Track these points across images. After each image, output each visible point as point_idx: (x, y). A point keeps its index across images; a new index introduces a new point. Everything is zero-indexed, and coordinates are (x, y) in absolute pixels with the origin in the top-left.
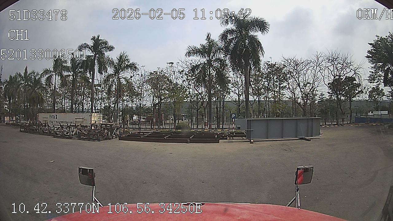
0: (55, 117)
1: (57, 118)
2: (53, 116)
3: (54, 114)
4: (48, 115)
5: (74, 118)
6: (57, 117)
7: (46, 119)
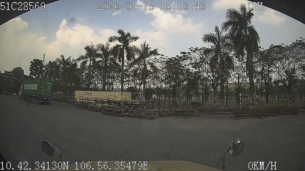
1: (91, 95)
2: (88, 93)
3: (89, 92)
4: (83, 92)
5: (106, 95)
7: (81, 95)
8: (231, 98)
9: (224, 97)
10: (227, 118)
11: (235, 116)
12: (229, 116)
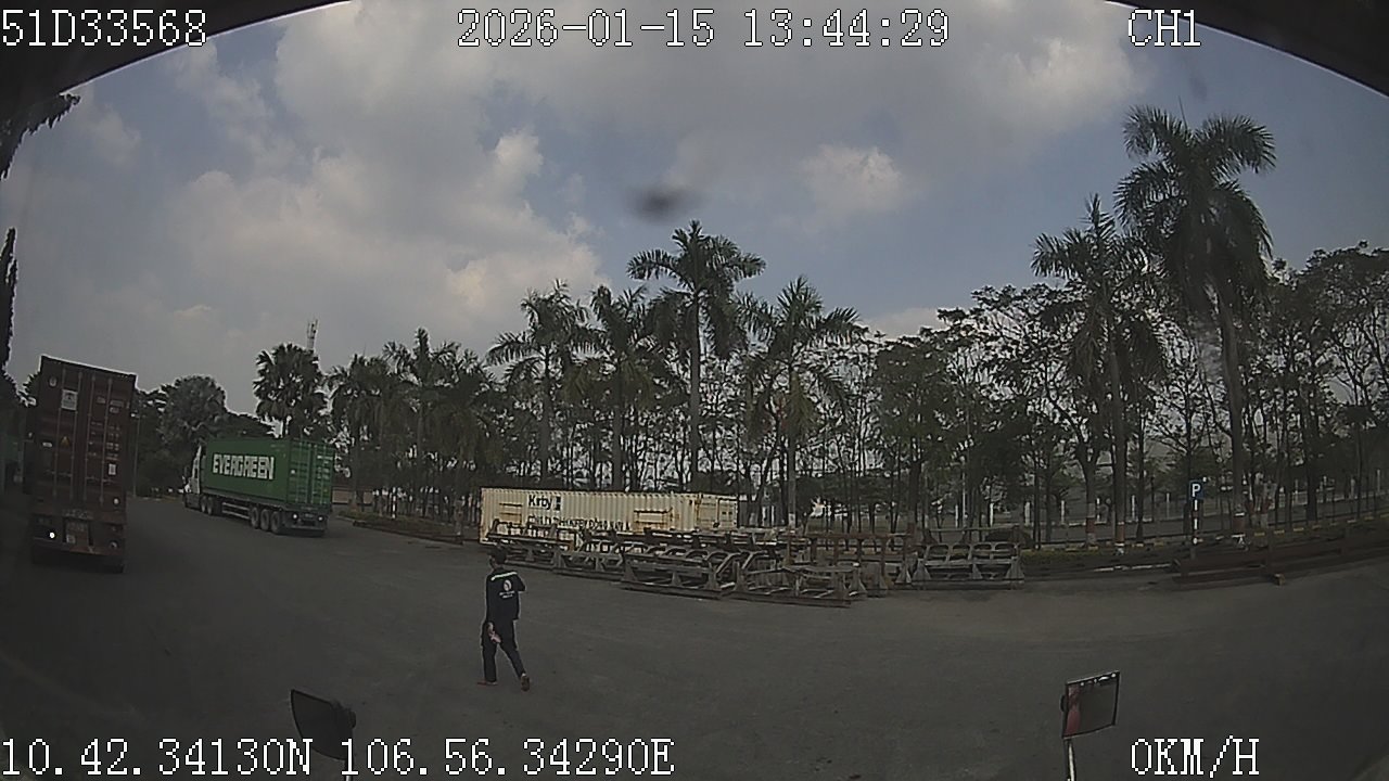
0: (550, 505)
1: (558, 508)
2: (543, 499)
3: (548, 495)
4: (522, 496)
5: (628, 507)
6: (562, 504)
7: (513, 510)
8: (1158, 505)
9: (1128, 501)
10: (1142, 589)
11: (1174, 579)
12: (1151, 583)
